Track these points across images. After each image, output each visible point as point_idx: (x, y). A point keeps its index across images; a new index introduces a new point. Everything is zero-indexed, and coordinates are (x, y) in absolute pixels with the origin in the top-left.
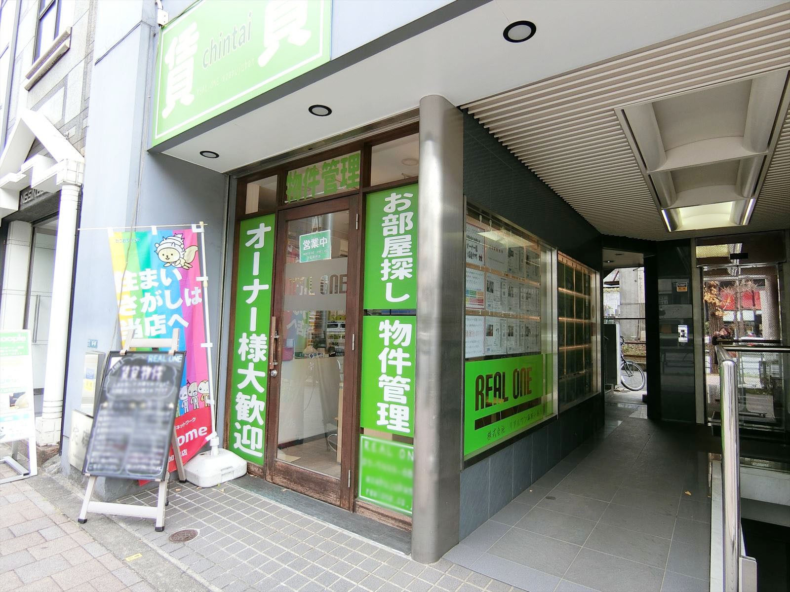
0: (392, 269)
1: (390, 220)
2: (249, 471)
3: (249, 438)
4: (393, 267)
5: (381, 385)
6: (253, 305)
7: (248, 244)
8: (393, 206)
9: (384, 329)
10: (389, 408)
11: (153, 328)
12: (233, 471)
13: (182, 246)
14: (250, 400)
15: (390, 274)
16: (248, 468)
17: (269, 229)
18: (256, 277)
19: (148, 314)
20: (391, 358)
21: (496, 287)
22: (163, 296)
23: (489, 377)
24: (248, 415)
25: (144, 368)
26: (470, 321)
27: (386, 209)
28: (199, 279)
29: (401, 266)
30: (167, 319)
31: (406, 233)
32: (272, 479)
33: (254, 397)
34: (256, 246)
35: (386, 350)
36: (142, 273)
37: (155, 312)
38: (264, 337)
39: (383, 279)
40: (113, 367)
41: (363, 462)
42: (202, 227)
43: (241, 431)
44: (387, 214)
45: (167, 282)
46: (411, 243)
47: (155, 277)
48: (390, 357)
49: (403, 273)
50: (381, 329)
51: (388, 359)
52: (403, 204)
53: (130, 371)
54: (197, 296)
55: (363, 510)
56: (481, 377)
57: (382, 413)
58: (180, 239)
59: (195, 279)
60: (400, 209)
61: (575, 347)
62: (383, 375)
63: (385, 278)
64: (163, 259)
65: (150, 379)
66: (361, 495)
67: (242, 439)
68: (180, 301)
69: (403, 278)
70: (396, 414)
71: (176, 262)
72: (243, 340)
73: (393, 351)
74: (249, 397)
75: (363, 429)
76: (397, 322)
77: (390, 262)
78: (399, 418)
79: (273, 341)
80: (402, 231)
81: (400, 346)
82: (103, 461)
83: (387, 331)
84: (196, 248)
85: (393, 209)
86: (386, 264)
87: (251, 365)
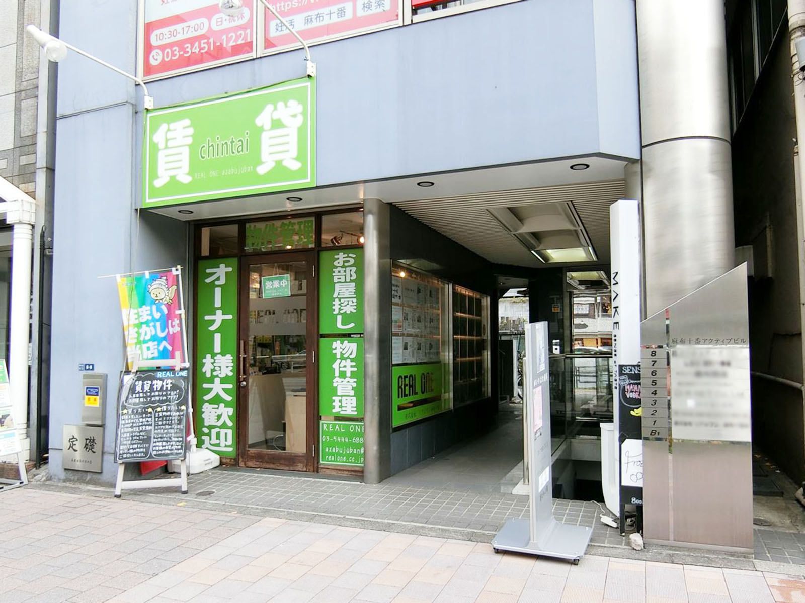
0: (341, 306)
1: (339, 272)
2: (221, 464)
3: (218, 437)
4: (342, 305)
5: (335, 385)
6: (217, 331)
7: (208, 281)
8: (341, 261)
9: (336, 347)
10: (341, 400)
11: (150, 352)
12: (212, 462)
13: (166, 286)
14: (218, 408)
15: (340, 309)
16: (221, 461)
17: (230, 269)
18: (218, 308)
19: (145, 342)
20: (343, 366)
21: (410, 316)
22: (155, 326)
23: (406, 377)
24: (217, 420)
25: (155, 382)
26: (395, 339)
27: (336, 263)
28: (178, 312)
29: (348, 304)
30: (159, 345)
31: (351, 281)
32: (245, 465)
33: (222, 405)
34: (217, 283)
35: (339, 361)
36: (140, 310)
37: (150, 340)
38: (229, 357)
39: (334, 313)
40: (127, 383)
41: (322, 438)
42: (180, 270)
43: (209, 434)
44: (337, 267)
45: (157, 315)
46: (355, 288)
47: (149, 312)
48: (341, 365)
49: (349, 309)
50: (334, 347)
51: (340, 367)
52: (349, 261)
53: (143, 385)
54: (176, 326)
55: (324, 470)
56: (400, 377)
57: (336, 404)
58: (164, 281)
59: (174, 312)
60: (346, 264)
61: (468, 359)
62: (336, 378)
63: (336, 312)
64: (154, 297)
65: (161, 390)
66: (322, 461)
67: (210, 439)
68: (166, 331)
69: (349, 312)
70: (346, 403)
71: (162, 299)
72: (208, 360)
73: (343, 361)
74: (216, 406)
75: (321, 416)
76: (346, 342)
77: (340, 301)
78: (349, 405)
79: (242, 359)
80: (348, 280)
81: (348, 358)
82: (131, 451)
83: (338, 348)
84: (175, 287)
85: (341, 264)
86: (336, 302)
87: (217, 380)
